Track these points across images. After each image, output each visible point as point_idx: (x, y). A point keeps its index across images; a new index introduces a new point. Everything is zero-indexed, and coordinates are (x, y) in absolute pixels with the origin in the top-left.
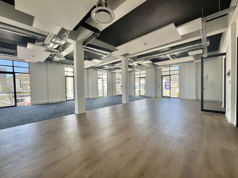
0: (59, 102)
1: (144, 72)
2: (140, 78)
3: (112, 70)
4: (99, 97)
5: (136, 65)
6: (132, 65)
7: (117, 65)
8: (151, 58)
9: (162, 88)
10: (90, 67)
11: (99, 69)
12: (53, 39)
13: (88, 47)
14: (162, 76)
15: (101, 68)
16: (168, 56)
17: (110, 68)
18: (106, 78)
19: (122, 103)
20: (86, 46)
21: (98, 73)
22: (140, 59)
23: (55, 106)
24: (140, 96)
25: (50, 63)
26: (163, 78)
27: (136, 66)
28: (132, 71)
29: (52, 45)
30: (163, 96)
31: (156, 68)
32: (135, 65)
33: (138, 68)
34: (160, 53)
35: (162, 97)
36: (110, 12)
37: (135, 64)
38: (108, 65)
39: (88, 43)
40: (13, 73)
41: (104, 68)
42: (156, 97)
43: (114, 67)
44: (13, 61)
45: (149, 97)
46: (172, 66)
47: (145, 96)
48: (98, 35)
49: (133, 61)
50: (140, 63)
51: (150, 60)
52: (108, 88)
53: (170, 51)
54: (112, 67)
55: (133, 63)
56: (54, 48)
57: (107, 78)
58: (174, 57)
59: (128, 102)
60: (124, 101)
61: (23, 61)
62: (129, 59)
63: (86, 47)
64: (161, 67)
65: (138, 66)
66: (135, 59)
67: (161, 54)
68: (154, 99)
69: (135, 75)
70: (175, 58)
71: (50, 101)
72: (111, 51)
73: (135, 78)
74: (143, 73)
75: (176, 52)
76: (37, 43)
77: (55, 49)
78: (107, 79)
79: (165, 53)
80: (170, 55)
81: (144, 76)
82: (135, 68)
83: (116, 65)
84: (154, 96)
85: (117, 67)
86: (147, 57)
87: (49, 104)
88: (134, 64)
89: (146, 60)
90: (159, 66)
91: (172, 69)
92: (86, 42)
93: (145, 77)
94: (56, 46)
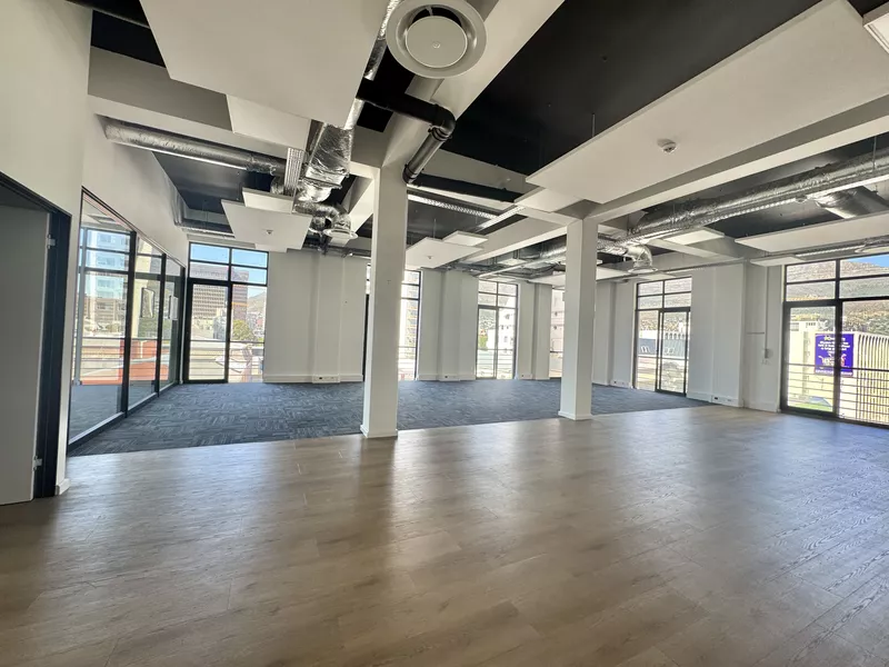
0: (342, 383)
1: (687, 283)
2: (663, 310)
3: (537, 277)
4: (477, 378)
5: (640, 251)
6: (620, 252)
7: (553, 256)
8: (717, 214)
9: (784, 364)
10: (450, 264)
11: (483, 272)
12: (304, 167)
13: (421, 188)
14: (787, 307)
15: (492, 266)
16: (824, 198)
17: (526, 266)
18: (514, 306)
19: (560, 413)
20: (414, 183)
21: (483, 285)
22: (658, 224)
23: (319, 396)
24: (659, 391)
25: (324, 254)
26: (795, 313)
27: (643, 256)
28: (626, 280)
29: (311, 191)
30: (790, 404)
31: (749, 267)
32: (636, 255)
33: (650, 268)
34: (771, 186)
35: (785, 409)
36: (462, 15)
37: (634, 247)
38: (516, 254)
39: (418, 171)
40: (229, 284)
41: (502, 267)
42: (744, 407)
43: (539, 262)
44: (231, 248)
45: (706, 403)
46: (851, 254)
47: (684, 394)
48: (450, 133)
49: (622, 233)
50: (659, 244)
51: (711, 227)
52: (515, 346)
53: (833, 175)
54: (532, 265)
55: (624, 244)
56: (319, 200)
57: (516, 309)
58: (866, 202)
59: (589, 415)
60: (569, 410)
61: (250, 248)
62: (602, 229)
63: (416, 187)
64: (782, 261)
65: (650, 256)
66: (630, 225)
67: (777, 192)
68: (733, 414)
69: (638, 297)
70: (870, 208)
71: (316, 377)
72: (510, 196)
73: (637, 310)
74: (680, 289)
75: (875, 175)
76: (273, 190)
77: (322, 203)
78: (513, 312)
79: (801, 184)
80: (839, 195)
81: (686, 301)
82: (637, 265)
83: (550, 254)
84: (733, 398)
85: (554, 261)
86: (692, 214)
87: (308, 385)
88: (632, 249)
89: (687, 227)
90: (769, 256)
91: (849, 267)
92: (412, 166)
93: (687, 309)
94: (325, 193)
